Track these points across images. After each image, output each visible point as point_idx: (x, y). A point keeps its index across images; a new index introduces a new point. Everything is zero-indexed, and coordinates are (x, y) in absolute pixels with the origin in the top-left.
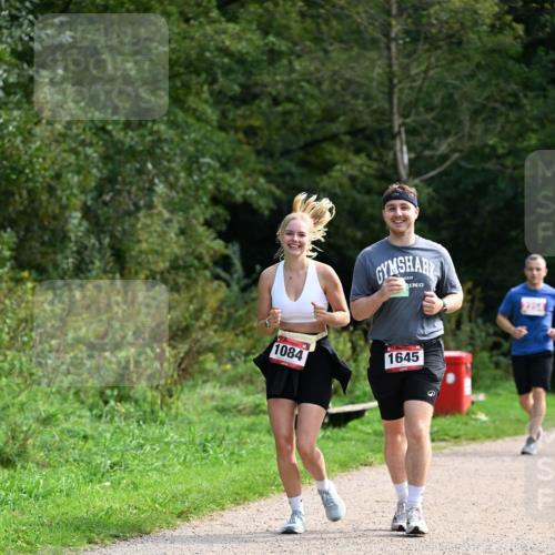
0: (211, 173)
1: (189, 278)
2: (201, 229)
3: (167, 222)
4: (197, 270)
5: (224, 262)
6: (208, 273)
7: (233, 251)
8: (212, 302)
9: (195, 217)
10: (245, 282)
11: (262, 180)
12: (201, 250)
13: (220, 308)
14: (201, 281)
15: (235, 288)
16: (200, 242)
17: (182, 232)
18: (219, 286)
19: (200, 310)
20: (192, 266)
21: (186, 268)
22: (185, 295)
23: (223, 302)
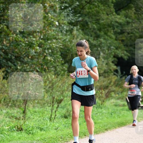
0: (113, 50)
1: (108, 75)
2: (111, 63)
3: (103, 62)
4: (110, 73)
5: (116, 71)
6: (112, 74)
7: (119, 68)
8: (113, 80)
9: (110, 60)
10: (121, 76)
11: (125, 52)
12: (111, 68)
13: (115, 82)
14: (111, 75)
15: (119, 77)
16: (111, 66)
17: (107, 64)
18: (115, 77)
19: (111, 82)
20: (109, 72)
21: (107, 72)
22: (107, 79)
23: (116, 80)
